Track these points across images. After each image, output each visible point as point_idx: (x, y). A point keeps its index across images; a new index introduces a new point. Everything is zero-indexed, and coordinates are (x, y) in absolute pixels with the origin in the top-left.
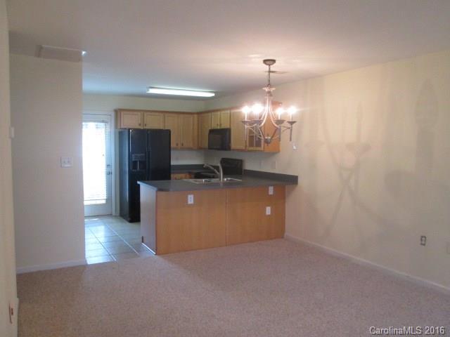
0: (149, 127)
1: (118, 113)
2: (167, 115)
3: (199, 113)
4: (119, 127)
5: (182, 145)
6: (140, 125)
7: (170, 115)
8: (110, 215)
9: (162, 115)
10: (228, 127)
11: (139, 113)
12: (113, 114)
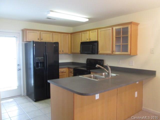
0: (44, 40)
1: (24, 31)
2: (54, 34)
3: (71, 34)
4: (25, 41)
5: (63, 51)
6: (38, 39)
7: (56, 34)
8: (20, 96)
9: (51, 33)
10: (96, 40)
11: (38, 32)
12: (21, 32)
